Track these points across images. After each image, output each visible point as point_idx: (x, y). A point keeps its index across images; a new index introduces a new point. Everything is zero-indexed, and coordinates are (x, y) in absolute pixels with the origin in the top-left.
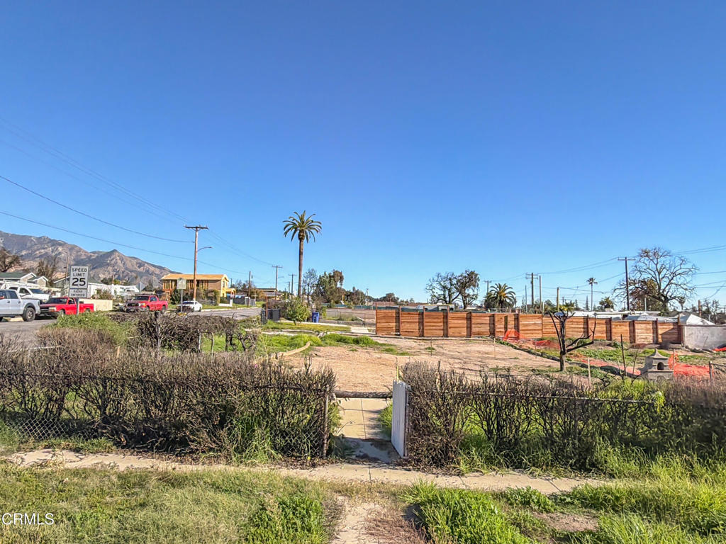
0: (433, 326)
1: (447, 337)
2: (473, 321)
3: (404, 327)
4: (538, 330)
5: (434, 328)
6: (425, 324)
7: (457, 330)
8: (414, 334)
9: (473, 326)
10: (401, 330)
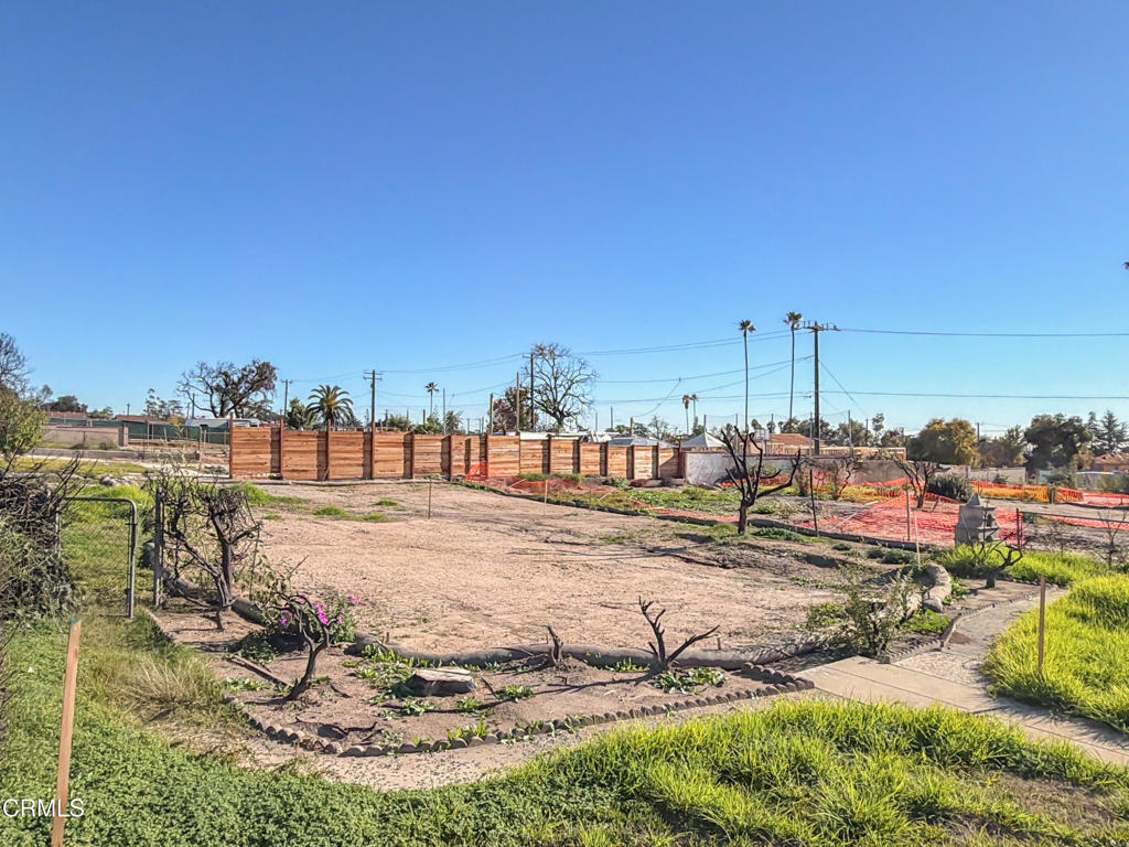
0: (345, 459)
1: (372, 478)
2: (416, 449)
3: (289, 461)
4: (514, 462)
5: (347, 462)
6: (331, 455)
7: (389, 466)
8: (309, 475)
9: (416, 457)
10: (283, 468)
